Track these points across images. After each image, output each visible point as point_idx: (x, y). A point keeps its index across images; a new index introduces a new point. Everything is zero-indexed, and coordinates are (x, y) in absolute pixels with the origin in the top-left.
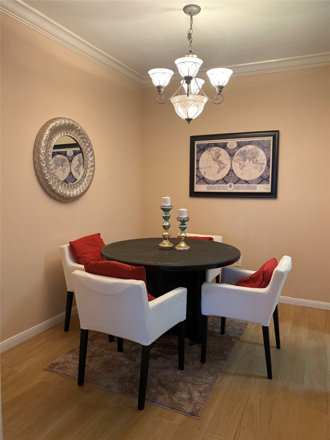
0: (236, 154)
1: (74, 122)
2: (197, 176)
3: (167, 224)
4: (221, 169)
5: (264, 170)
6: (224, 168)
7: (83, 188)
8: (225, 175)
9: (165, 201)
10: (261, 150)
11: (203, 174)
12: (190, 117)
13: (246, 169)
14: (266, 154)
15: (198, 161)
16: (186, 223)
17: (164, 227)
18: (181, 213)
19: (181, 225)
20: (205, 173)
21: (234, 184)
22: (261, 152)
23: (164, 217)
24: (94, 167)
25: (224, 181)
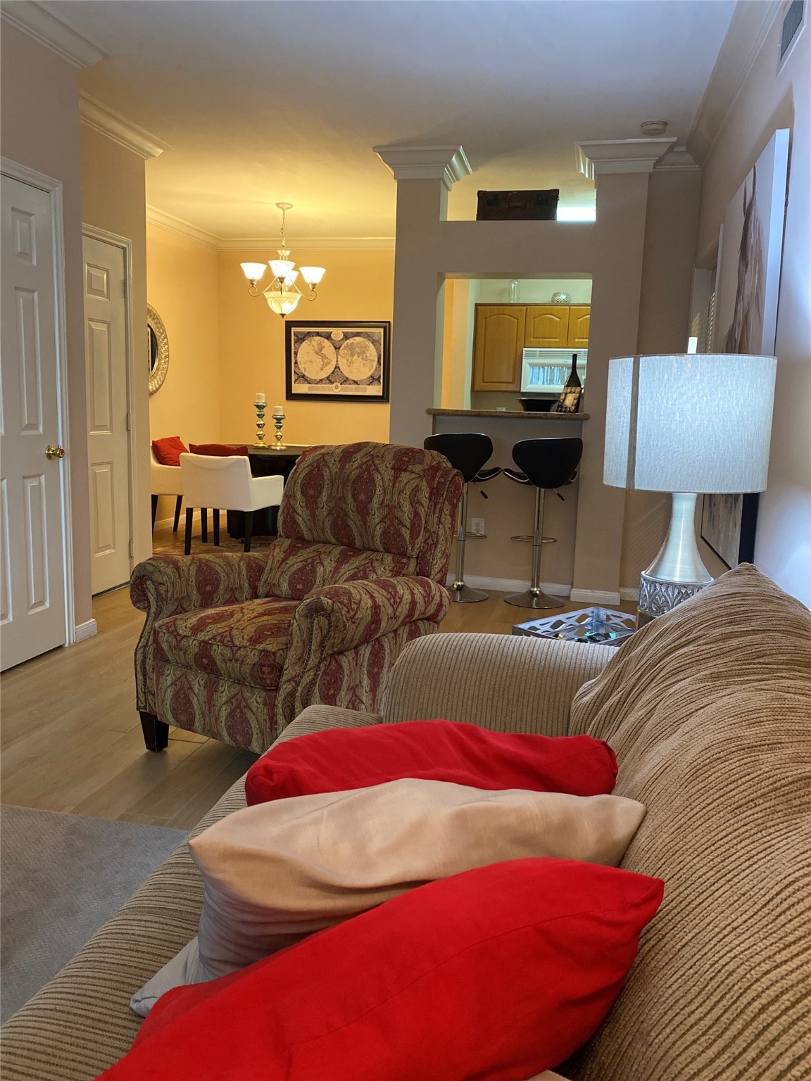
0: (342, 347)
1: (153, 308)
2: (295, 372)
3: (262, 422)
4: (325, 365)
5: (374, 368)
6: (329, 363)
7: (158, 383)
8: (330, 373)
9: (259, 397)
10: (371, 344)
11: (303, 371)
12: (284, 313)
13: (355, 366)
14: (376, 349)
15: (296, 353)
16: (282, 421)
17: (258, 425)
18: (276, 410)
19: (277, 423)
20: (305, 369)
21: (341, 384)
22: (371, 346)
23: (258, 415)
24: (168, 357)
25: (329, 380)
